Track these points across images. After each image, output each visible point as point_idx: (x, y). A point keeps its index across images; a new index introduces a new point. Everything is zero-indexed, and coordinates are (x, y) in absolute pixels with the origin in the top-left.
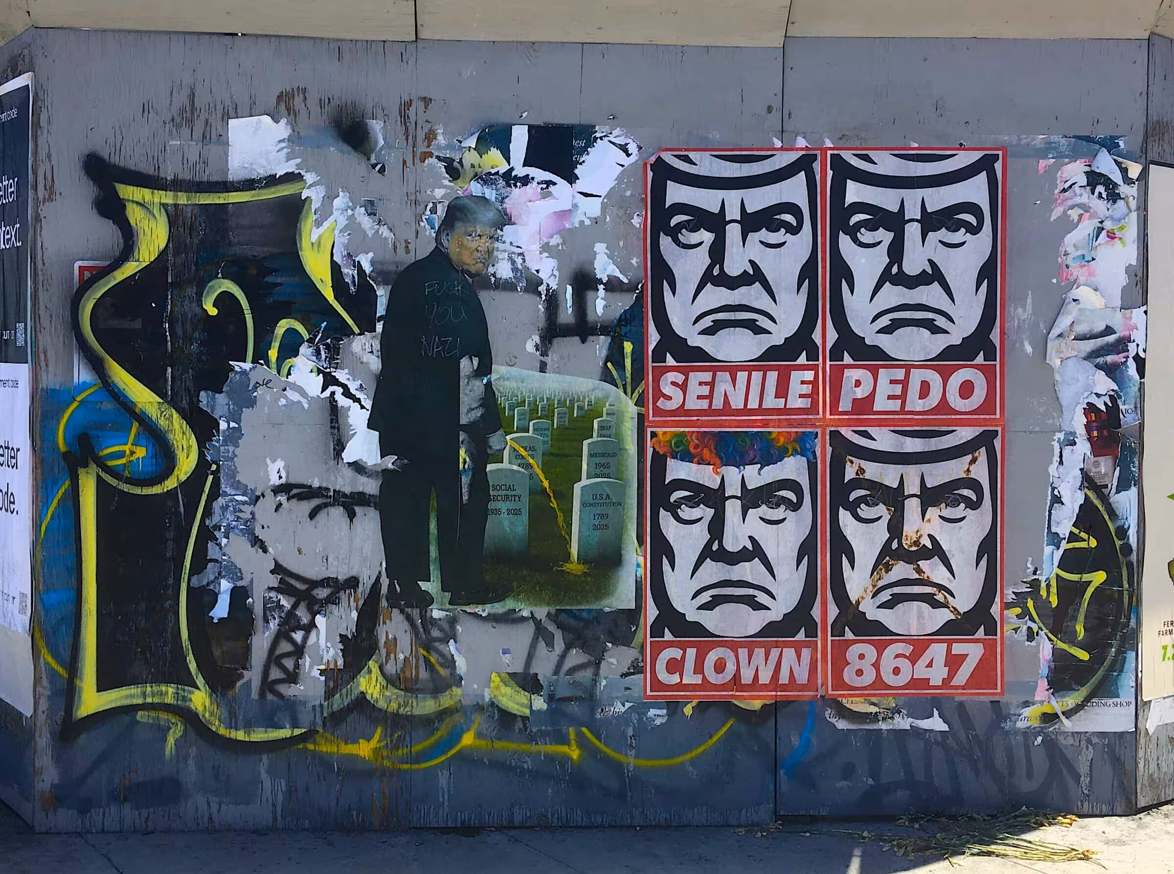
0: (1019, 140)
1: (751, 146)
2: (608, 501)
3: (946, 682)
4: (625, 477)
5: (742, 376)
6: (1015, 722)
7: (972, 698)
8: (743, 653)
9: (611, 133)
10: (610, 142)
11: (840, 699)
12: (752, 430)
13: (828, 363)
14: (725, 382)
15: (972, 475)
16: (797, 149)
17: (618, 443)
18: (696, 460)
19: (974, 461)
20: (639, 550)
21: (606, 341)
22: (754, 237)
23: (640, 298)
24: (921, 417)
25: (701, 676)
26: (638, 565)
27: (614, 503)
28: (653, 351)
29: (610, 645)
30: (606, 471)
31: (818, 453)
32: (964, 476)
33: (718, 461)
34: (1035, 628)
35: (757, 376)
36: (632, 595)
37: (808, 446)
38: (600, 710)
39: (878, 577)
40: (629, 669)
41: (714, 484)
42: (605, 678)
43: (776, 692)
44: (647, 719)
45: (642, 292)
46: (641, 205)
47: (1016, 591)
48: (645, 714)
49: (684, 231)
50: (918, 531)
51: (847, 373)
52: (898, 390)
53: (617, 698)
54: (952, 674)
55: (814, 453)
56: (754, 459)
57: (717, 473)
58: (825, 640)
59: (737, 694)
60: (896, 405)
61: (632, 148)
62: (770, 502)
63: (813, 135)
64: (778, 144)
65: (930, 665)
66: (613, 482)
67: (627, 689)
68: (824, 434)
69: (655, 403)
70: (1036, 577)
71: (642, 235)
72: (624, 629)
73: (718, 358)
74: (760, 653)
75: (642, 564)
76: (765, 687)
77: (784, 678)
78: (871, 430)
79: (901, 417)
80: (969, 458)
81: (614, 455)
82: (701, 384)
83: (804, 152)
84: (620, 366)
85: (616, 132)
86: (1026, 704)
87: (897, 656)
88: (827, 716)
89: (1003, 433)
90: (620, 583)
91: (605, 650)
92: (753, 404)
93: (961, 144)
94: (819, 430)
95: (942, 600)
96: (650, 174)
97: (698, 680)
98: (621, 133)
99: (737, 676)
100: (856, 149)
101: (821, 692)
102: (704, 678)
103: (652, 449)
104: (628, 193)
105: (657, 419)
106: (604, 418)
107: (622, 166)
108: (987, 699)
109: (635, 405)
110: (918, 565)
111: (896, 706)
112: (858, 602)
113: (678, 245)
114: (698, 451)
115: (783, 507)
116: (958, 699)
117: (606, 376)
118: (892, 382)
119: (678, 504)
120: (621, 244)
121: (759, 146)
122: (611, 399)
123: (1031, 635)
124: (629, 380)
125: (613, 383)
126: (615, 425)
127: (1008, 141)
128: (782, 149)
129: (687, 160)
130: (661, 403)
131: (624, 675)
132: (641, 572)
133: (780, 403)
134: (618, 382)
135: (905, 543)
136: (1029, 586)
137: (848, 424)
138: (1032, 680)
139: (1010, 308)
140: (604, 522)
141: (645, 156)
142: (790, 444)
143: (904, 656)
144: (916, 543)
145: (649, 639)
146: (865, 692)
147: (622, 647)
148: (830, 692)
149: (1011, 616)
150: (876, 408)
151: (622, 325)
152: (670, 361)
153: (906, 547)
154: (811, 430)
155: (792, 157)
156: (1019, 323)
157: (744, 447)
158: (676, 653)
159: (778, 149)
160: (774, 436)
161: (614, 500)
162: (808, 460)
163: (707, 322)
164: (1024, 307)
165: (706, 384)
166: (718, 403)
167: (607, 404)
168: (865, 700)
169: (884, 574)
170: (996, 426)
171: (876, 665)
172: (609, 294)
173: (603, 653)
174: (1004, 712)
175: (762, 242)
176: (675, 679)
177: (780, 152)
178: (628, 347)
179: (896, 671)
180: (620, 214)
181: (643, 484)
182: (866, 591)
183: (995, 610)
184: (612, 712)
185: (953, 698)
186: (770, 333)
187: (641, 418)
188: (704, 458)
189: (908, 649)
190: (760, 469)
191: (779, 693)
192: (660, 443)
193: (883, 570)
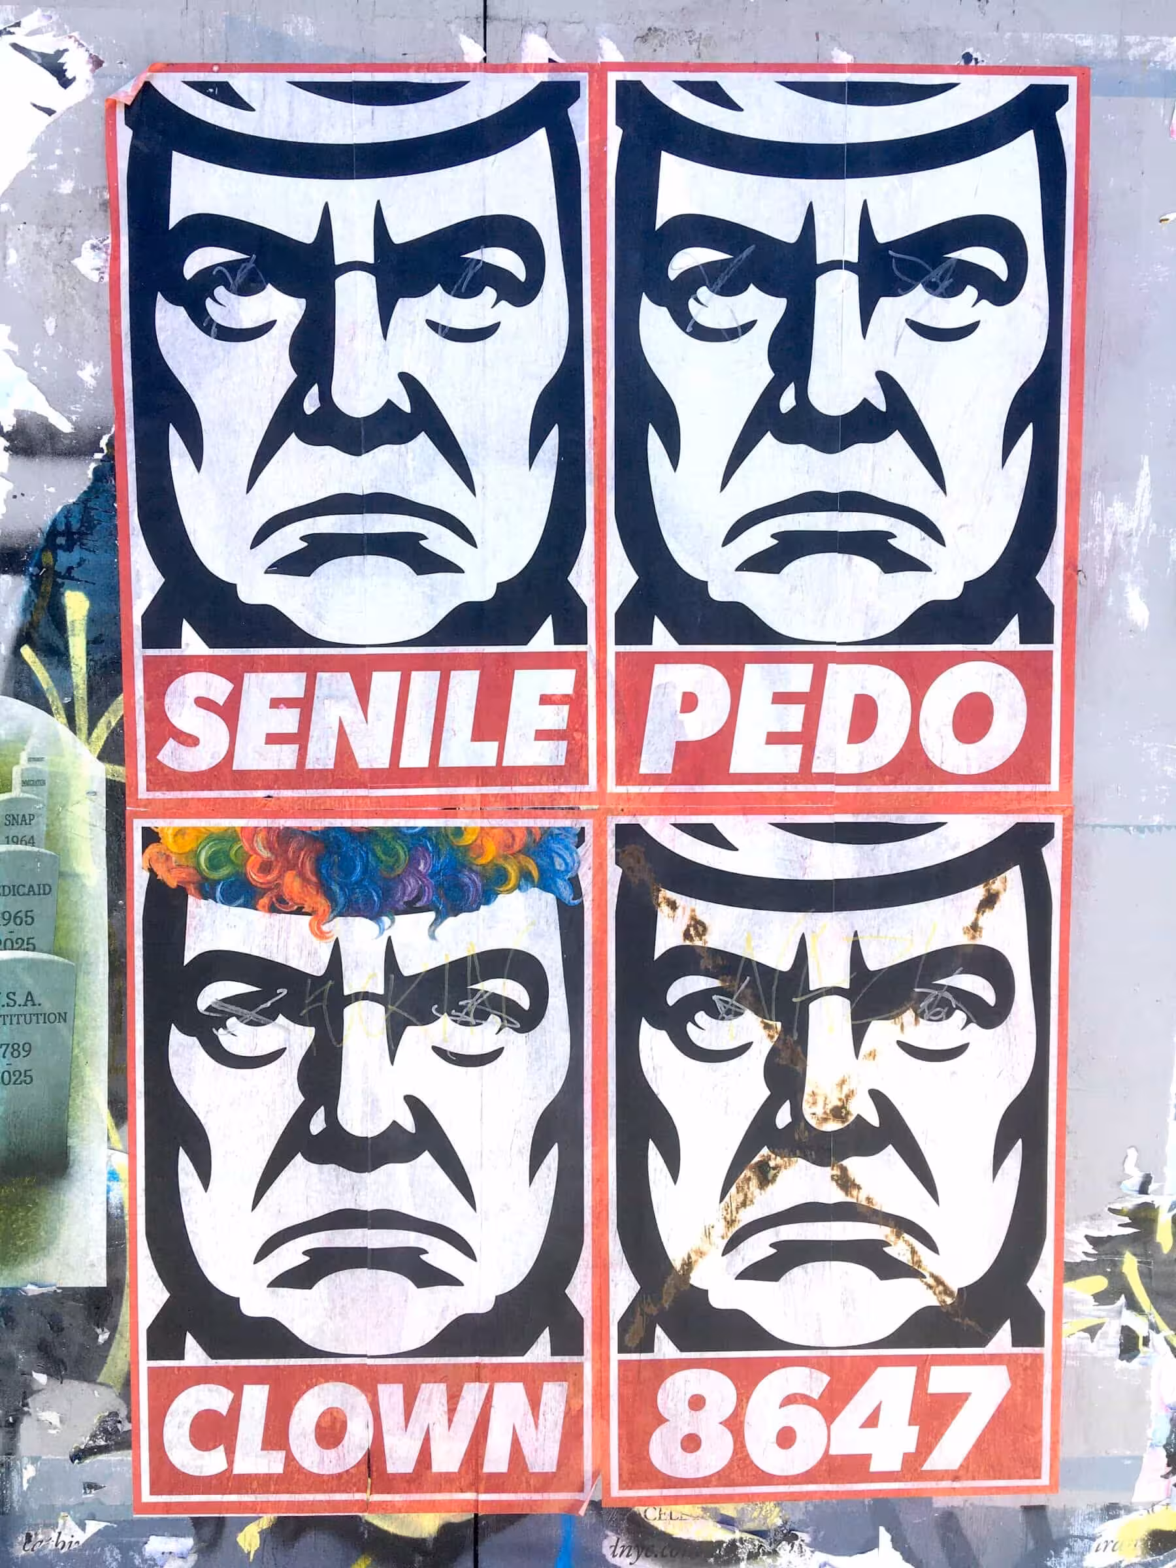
0: (1123, 46)
1: (399, 59)
2: (29, 1009)
3: (913, 1465)
4: (73, 945)
5: (385, 683)
6: (1083, 1554)
7: (977, 1500)
8: (391, 1395)
9: (18, 24)
10: (15, 46)
11: (640, 1510)
12: (412, 823)
13: (612, 648)
14: (344, 698)
15: (985, 940)
16: (526, 68)
17: (55, 860)
18: (264, 901)
19: (990, 901)
20: (115, 1136)
21: (15, 588)
22: (410, 310)
23: (106, 474)
24: (852, 789)
25: (281, 1455)
26: (113, 1176)
27: (46, 1017)
28: (145, 617)
29: (41, 1378)
30: (23, 932)
31: (586, 883)
32: (963, 940)
33: (322, 904)
34: (1140, 1326)
35: (424, 683)
36: (99, 1251)
37: (559, 865)
38: (22, 1538)
39: (741, 1197)
40: (93, 1437)
41: (314, 963)
42: (34, 1460)
43: (477, 1492)
44: (144, 1561)
45: (109, 458)
46: (102, 218)
47: (1095, 1233)
48: (139, 1548)
49: (220, 291)
50: (843, 1082)
51: (662, 674)
52: (793, 718)
53: (66, 1509)
54: (926, 1445)
55: (575, 883)
56: (418, 898)
57: (321, 935)
58: (602, 1361)
59: (377, 1498)
60: (788, 759)
61: (76, 64)
62: (460, 1009)
63: (569, 29)
64: (473, 52)
65: (872, 1421)
66: (44, 962)
67: (90, 1486)
68: (600, 833)
69: (153, 750)
70: (1144, 1199)
71: (106, 303)
72: (79, 1338)
73: (320, 636)
74: (433, 1395)
75: (124, 1174)
76: (446, 1482)
77: (496, 1460)
78: (725, 824)
79: (801, 788)
80: (977, 893)
81: (45, 890)
82: (275, 703)
83: (544, 77)
84: (57, 654)
85: (32, 20)
86: (1111, 1511)
87: (790, 1400)
88: (607, 1551)
89: (1067, 831)
90: (67, 1221)
91: (27, 1391)
92: (415, 756)
93: (968, 57)
94: (588, 824)
95: (905, 1257)
96: (125, 136)
97: (274, 1463)
98: (45, 23)
99: (374, 1458)
100: (686, 67)
101: (591, 1493)
102: (290, 1459)
103: (147, 875)
104: (66, 187)
105: (158, 795)
106: (17, 792)
107: (50, 112)
108: (1015, 1502)
109: (100, 758)
110: (844, 1170)
111: (785, 1523)
112: (688, 1265)
113: (207, 331)
114: (269, 878)
115: (494, 1021)
116: (940, 1502)
117: (18, 682)
118: (780, 698)
119: (218, 1017)
120: (50, 325)
121: (422, 59)
122: (32, 742)
123: (1130, 1345)
124: (81, 691)
125: (37, 698)
126: (44, 812)
127: (1093, 52)
128: (486, 66)
129: (226, 95)
130: (171, 755)
131: (79, 1455)
132: (120, 1191)
133: (485, 754)
134: (53, 697)
135: (812, 1112)
136: (1127, 1220)
137: (663, 806)
138: (1128, 1453)
139: (1094, 503)
140: (21, 1064)
141: (110, 83)
142: (512, 860)
143: (805, 1399)
144: (838, 1112)
145: (144, 1364)
146: (706, 1491)
147: (76, 1383)
148: (616, 1492)
149: (1077, 1296)
150: (738, 765)
151: (61, 547)
152: (192, 642)
153: (813, 1122)
154: (567, 823)
155: (516, 87)
156: (1113, 540)
157: (392, 869)
158: (216, 1398)
159: (472, 68)
160: (468, 839)
161: (47, 1007)
162: (558, 899)
163: (289, 540)
164: (1129, 500)
165: (289, 703)
166: (321, 755)
167: (24, 757)
168: (704, 1509)
169: (757, 1191)
170: (1048, 811)
171: (735, 1424)
172: (22, 462)
173: (25, 1398)
174: (1056, 1532)
175: (433, 325)
176: (212, 1463)
177: (478, 74)
178: (76, 605)
179: (786, 1438)
180: (46, 242)
181: (124, 965)
182: (708, 1235)
183: (1041, 1283)
184: (52, 1545)
185: (929, 1501)
186: (459, 570)
187: (116, 795)
188: (287, 898)
189: (815, 1383)
190: (436, 923)
191: (483, 1497)
192: (168, 858)
193: (754, 1183)
